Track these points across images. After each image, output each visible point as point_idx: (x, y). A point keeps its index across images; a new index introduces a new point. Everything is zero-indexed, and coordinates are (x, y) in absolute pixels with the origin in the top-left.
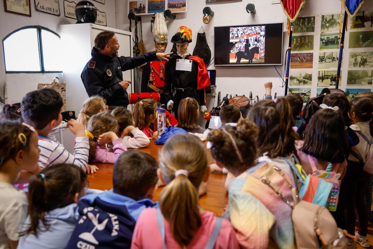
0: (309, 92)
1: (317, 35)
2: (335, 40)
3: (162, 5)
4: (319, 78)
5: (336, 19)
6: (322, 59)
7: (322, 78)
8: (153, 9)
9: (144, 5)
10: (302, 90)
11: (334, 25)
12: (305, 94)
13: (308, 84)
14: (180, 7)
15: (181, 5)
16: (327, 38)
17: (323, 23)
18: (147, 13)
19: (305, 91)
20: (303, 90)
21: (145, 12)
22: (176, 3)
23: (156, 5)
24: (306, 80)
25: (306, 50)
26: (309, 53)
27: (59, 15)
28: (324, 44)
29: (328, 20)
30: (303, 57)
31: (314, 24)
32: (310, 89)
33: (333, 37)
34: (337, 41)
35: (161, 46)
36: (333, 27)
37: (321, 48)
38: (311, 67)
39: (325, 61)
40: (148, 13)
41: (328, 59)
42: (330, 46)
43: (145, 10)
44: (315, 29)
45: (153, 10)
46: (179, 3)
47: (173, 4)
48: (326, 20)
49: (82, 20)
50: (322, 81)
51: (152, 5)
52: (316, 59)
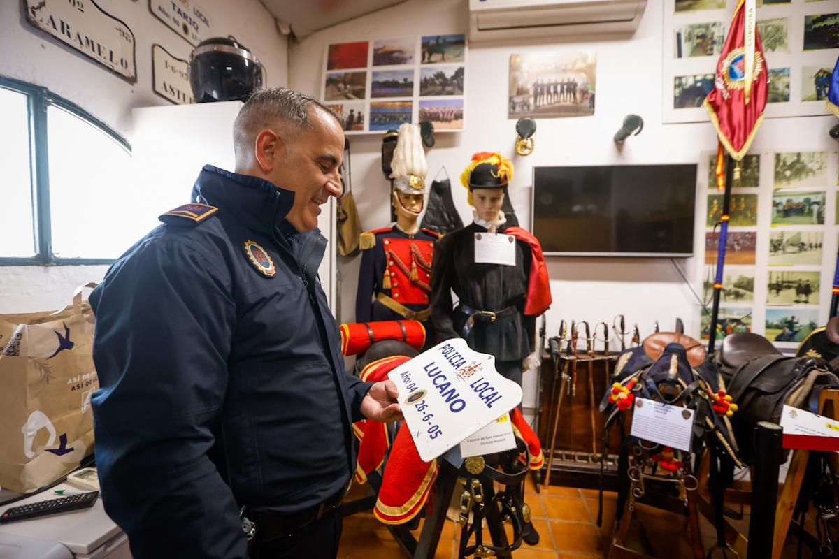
0: (748, 317)
1: (766, 193)
2: (804, 206)
3: (405, 113)
4: (771, 287)
5: (806, 163)
6: (776, 246)
7: (777, 287)
8: (382, 121)
9: (359, 113)
10: (731, 311)
11: (803, 176)
12: (738, 321)
13: (746, 299)
14: (448, 120)
15: (453, 117)
16: (788, 201)
17: (778, 169)
18: (366, 130)
19: (738, 314)
20: (735, 313)
21: (361, 129)
22: (439, 111)
23: (391, 113)
24: (741, 291)
25: (741, 224)
26: (749, 233)
27: (132, 80)
28: (781, 214)
29: (788, 163)
30: (735, 241)
31: (758, 171)
32: (750, 309)
33: (801, 200)
34: (809, 209)
35: (414, 202)
36: (800, 179)
37: (774, 222)
38: (753, 262)
39: (784, 249)
40: (371, 129)
41: (791, 247)
42: (794, 218)
43: (363, 123)
44: (762, 181)
45: (381, 124)
46: (447, 110)
47: (431, 112)
48: (785, 163)
49: (215, 95)
50: (778, 293)
51: (380, 113)
52: (763, 245)
